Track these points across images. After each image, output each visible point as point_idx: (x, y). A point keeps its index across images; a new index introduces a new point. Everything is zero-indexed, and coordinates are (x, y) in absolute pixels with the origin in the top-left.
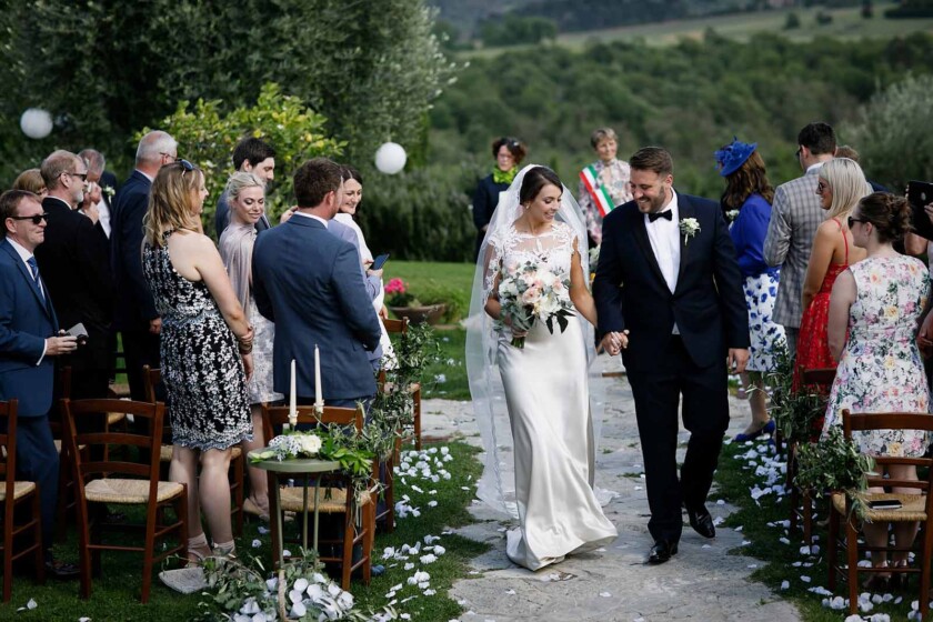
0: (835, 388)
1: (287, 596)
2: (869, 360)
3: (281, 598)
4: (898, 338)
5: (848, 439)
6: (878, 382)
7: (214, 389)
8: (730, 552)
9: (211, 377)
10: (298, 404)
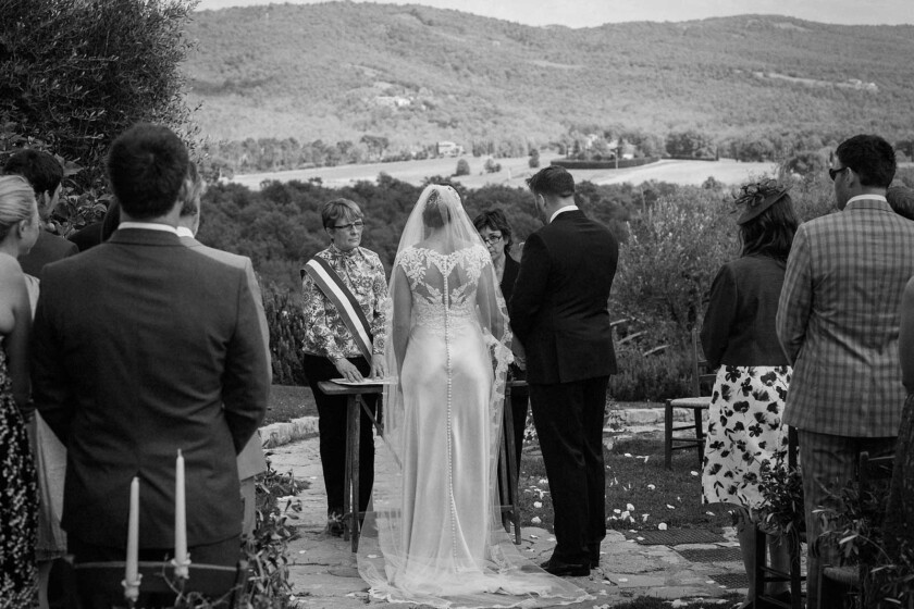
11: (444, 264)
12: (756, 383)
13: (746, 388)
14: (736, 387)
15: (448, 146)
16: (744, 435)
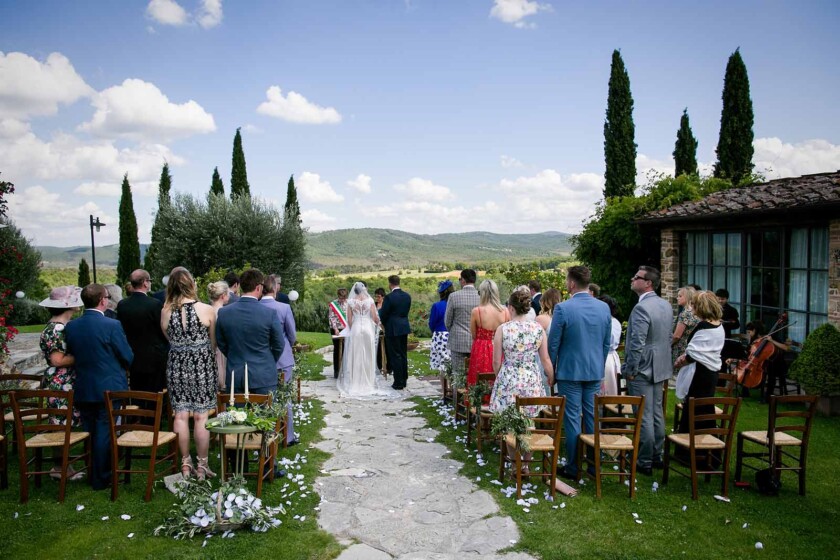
0: (496, 381)
1: (223, 504)
2: (511, 369)
3: (219, 507)
4: (525, 359)
5: (518, 410)
6: (514, 380)
7: (203, 382)
8: (443, 457)
9: (202, 376)
10: (235, 392)
11: (361, 303)
12: (444, 337)
13: (441, 338)
14: (438, 338)
15: (396, 267)
16: (441, 351)
